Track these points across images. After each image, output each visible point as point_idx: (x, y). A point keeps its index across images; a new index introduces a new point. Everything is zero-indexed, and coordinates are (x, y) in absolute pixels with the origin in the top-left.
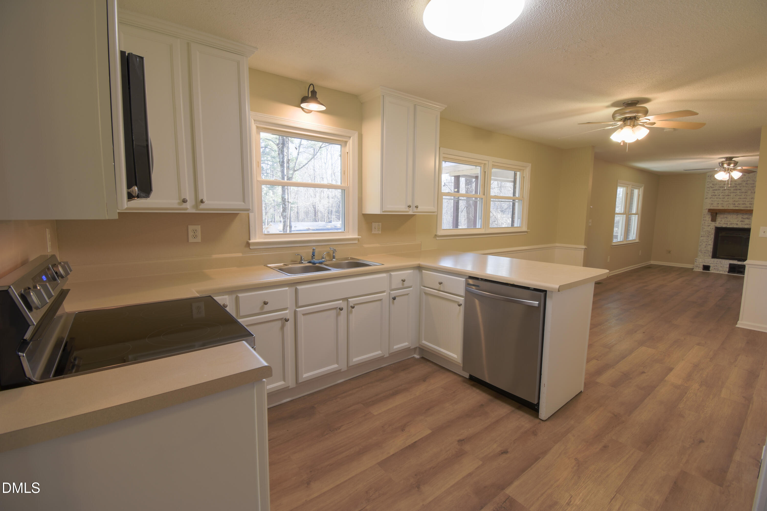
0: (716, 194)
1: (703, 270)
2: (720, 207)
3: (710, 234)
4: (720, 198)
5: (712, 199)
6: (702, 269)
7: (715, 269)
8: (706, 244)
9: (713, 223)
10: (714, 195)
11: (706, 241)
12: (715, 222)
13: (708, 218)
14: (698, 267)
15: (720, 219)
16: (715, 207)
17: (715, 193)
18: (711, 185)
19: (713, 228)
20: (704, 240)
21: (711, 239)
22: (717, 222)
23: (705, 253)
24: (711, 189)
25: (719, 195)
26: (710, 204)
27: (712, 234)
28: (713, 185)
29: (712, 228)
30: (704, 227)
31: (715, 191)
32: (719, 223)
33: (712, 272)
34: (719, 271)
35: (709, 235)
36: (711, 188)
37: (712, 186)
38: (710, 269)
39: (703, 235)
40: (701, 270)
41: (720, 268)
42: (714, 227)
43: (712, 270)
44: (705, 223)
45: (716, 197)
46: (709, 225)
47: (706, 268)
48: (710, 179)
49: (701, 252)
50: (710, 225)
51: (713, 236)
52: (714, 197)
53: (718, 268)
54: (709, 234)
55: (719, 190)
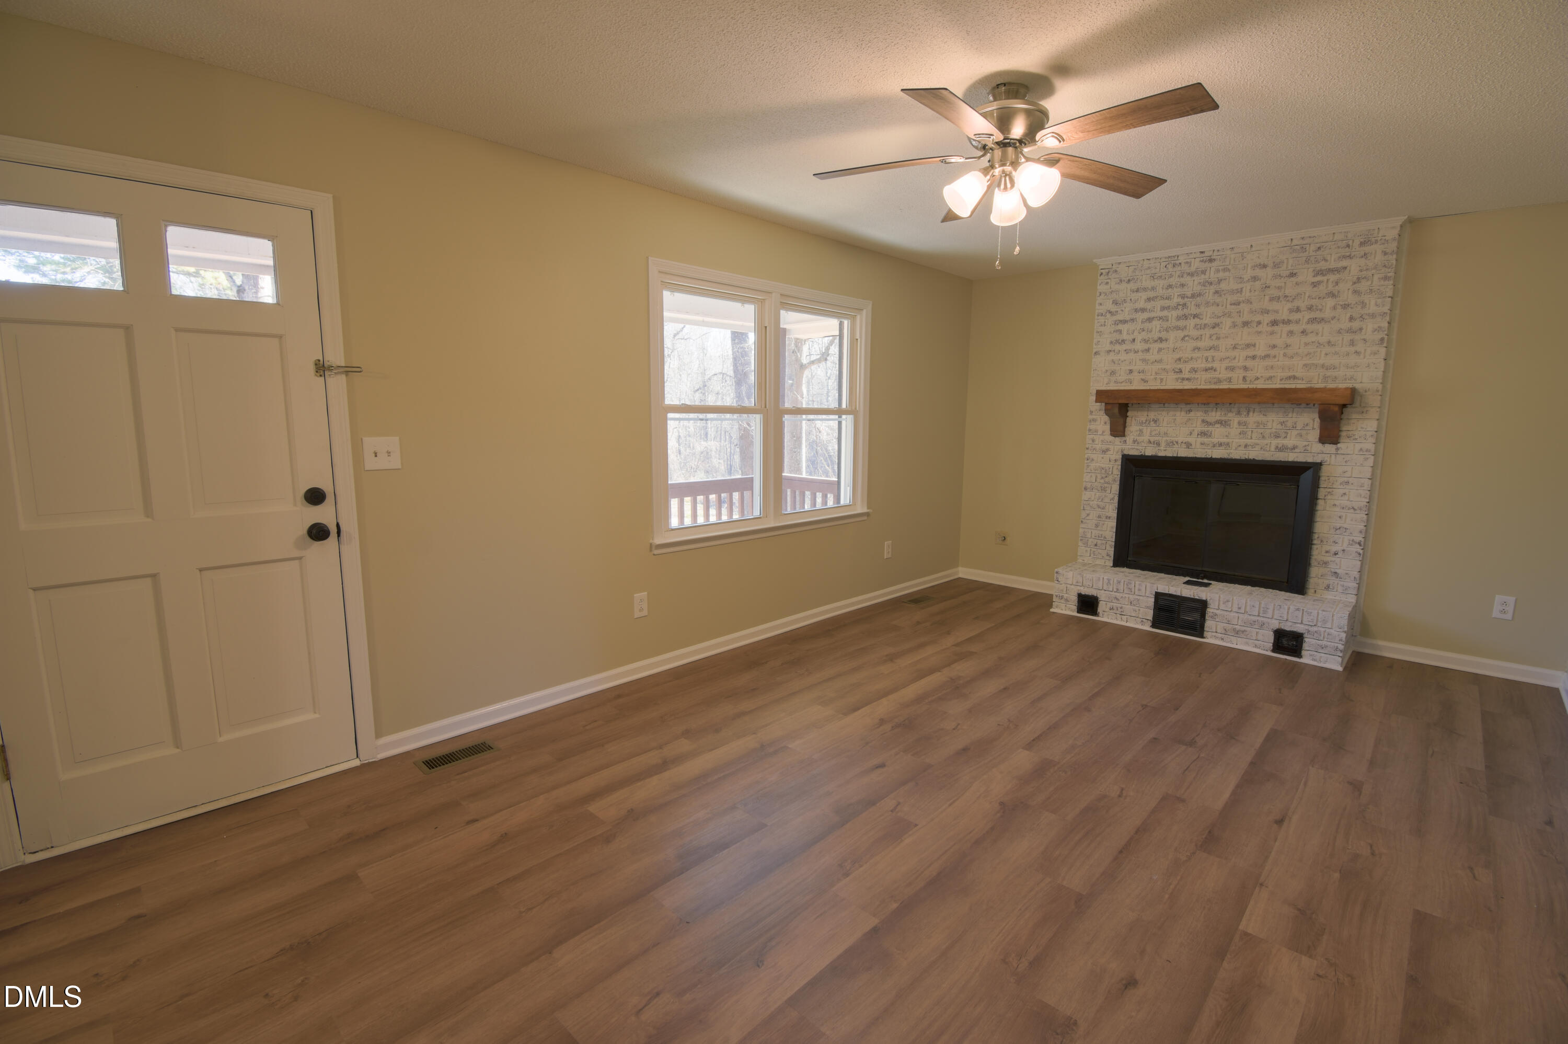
0: (1125, 336)
1: (1078, 612)
2: (1137, 386)
3: (1110, 479)
4: (1136, 352)
5: (1112, 353)
6: (1075, 608)
7: (1112, 609)
8: (1099, 517)
9: (1118, 440)
10: (1117, 342)
11: (1099, 507)
12: (1124, 439)
13: (1102, 423)
14: (1063, 601)
15: (1138, 428)
16: (1123, 384)
17: (1120, 332)
18: (1109, 305)
19: (1116, 460)
20: (1091, 503)
21: (1113, 499)
22: (1129, 438)
23: (1096, 545)
24: (1110, 319)
25: (1134, 340)
26: (1108, 373)
27: (1114, 480)
28: (1115, 303)
29: (1113, 458)
30: (1092, 456)
31: (1120, 327)
32: (1134, 441)
33: (1105, 619)
34: (1124, 618)
35: (1106, 485)
36: (1108, 315)
37: (1113, 308)
38: (1100, 610)
39: (1089, 485)
40: (1071, 610)
41: (1128, 609)
42: (1119, 457)
43: (1105, 615)
44: (1093, 441)
45: (1124, 347)
46: (1104, 447)
47: (1088, 604)
48: (1107, 283)
49: (1086, 544)
50: (1108, 450)
51: (1116, 488)
52: (1117, 347)
53: (1121, 608)
54: (1107, 480)
55: (1133, 320)
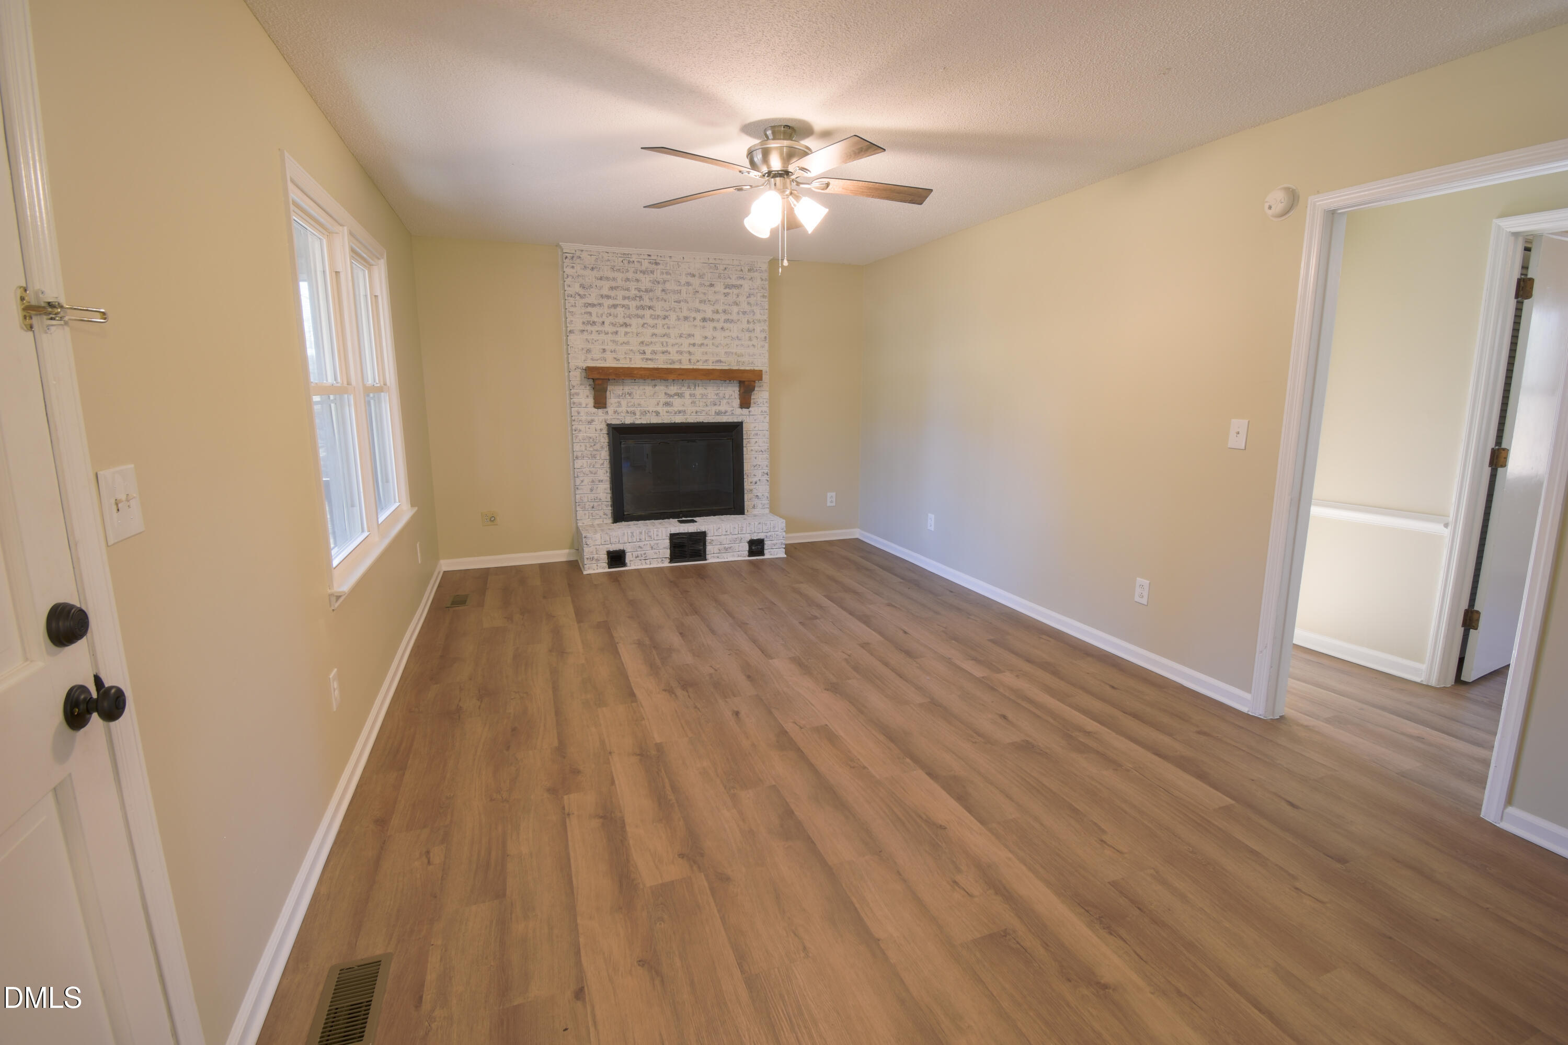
0: (594, 318)
2: (610, 363)
3: (598, 446)
4: (607, 333)
5: (585, 333)
7: (637, 556)
8: (593, 481)
9: (600, 411)
10: (588, 322)
11: (591, 472)
12: (605, 410)
13: (585, 397)
14: (595, 559)
15: (616, 400)
16: (599, 362)
17: (590, 314)
18: (576, 288)
19: (601, 430)
20: (584, 470)
21: (603, 464)
22: (610, 409)
23: (593, 507)
24: (581, 302)
25: (603, 322)
26: (584, 351)
27: (602, 447)
28: (582, 286)
29: (598, 427)
30: (580, 427)
31: (589, 309)
32: (615, 412)
34: (648, 560)
35: (595, 452)
36: (578, 297)
37: (582, 292)
38: (627, 560)
39: (579, 454)
41: (649, 552)
42: (604, 426)
43: (633, 563)
44: (579, 413)
45: (595, 328)
46: (589, 418)
47: (616, 557)
48: (573, 267)
49: (584, 508)
50: (593, 421)
51: (604, 454)
52: (589, 328)
53: (644, 552)
54: (595, 447)
55: (600, 305)
